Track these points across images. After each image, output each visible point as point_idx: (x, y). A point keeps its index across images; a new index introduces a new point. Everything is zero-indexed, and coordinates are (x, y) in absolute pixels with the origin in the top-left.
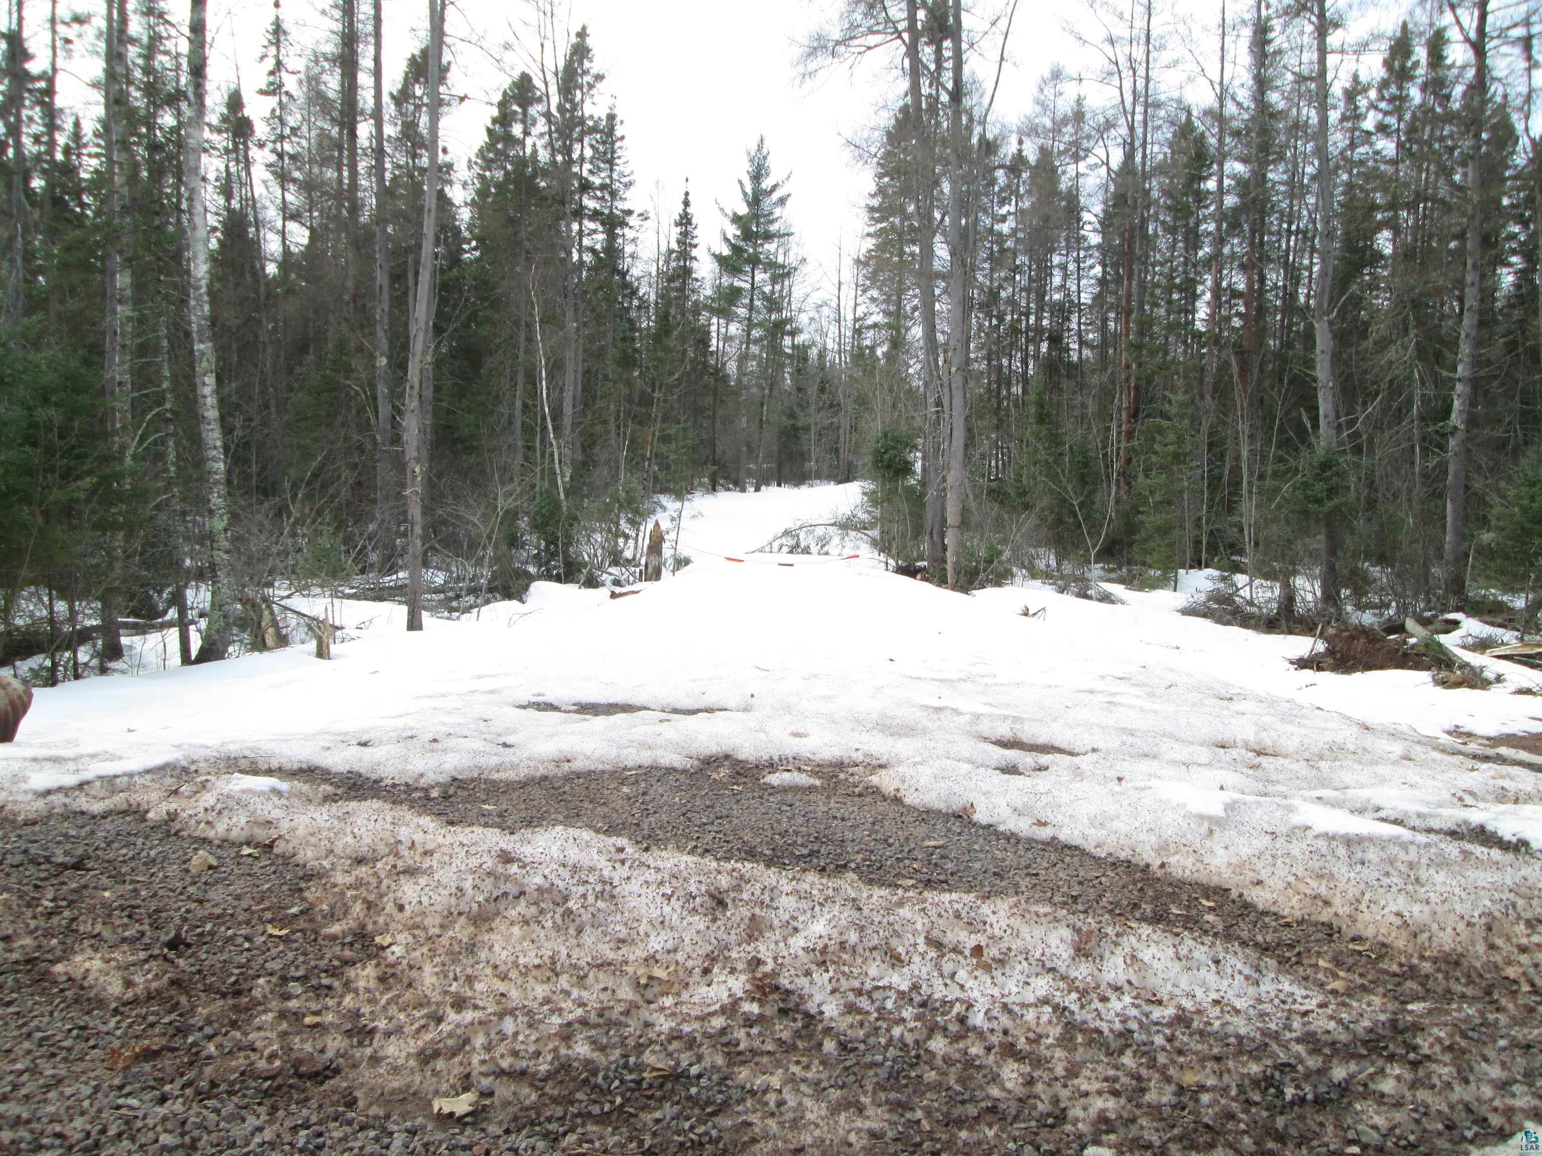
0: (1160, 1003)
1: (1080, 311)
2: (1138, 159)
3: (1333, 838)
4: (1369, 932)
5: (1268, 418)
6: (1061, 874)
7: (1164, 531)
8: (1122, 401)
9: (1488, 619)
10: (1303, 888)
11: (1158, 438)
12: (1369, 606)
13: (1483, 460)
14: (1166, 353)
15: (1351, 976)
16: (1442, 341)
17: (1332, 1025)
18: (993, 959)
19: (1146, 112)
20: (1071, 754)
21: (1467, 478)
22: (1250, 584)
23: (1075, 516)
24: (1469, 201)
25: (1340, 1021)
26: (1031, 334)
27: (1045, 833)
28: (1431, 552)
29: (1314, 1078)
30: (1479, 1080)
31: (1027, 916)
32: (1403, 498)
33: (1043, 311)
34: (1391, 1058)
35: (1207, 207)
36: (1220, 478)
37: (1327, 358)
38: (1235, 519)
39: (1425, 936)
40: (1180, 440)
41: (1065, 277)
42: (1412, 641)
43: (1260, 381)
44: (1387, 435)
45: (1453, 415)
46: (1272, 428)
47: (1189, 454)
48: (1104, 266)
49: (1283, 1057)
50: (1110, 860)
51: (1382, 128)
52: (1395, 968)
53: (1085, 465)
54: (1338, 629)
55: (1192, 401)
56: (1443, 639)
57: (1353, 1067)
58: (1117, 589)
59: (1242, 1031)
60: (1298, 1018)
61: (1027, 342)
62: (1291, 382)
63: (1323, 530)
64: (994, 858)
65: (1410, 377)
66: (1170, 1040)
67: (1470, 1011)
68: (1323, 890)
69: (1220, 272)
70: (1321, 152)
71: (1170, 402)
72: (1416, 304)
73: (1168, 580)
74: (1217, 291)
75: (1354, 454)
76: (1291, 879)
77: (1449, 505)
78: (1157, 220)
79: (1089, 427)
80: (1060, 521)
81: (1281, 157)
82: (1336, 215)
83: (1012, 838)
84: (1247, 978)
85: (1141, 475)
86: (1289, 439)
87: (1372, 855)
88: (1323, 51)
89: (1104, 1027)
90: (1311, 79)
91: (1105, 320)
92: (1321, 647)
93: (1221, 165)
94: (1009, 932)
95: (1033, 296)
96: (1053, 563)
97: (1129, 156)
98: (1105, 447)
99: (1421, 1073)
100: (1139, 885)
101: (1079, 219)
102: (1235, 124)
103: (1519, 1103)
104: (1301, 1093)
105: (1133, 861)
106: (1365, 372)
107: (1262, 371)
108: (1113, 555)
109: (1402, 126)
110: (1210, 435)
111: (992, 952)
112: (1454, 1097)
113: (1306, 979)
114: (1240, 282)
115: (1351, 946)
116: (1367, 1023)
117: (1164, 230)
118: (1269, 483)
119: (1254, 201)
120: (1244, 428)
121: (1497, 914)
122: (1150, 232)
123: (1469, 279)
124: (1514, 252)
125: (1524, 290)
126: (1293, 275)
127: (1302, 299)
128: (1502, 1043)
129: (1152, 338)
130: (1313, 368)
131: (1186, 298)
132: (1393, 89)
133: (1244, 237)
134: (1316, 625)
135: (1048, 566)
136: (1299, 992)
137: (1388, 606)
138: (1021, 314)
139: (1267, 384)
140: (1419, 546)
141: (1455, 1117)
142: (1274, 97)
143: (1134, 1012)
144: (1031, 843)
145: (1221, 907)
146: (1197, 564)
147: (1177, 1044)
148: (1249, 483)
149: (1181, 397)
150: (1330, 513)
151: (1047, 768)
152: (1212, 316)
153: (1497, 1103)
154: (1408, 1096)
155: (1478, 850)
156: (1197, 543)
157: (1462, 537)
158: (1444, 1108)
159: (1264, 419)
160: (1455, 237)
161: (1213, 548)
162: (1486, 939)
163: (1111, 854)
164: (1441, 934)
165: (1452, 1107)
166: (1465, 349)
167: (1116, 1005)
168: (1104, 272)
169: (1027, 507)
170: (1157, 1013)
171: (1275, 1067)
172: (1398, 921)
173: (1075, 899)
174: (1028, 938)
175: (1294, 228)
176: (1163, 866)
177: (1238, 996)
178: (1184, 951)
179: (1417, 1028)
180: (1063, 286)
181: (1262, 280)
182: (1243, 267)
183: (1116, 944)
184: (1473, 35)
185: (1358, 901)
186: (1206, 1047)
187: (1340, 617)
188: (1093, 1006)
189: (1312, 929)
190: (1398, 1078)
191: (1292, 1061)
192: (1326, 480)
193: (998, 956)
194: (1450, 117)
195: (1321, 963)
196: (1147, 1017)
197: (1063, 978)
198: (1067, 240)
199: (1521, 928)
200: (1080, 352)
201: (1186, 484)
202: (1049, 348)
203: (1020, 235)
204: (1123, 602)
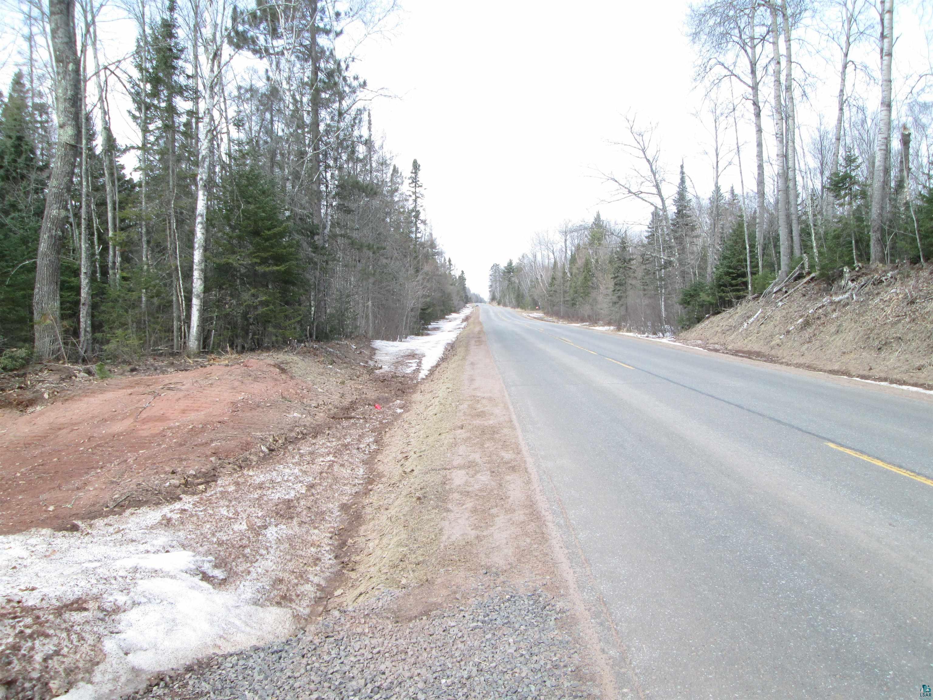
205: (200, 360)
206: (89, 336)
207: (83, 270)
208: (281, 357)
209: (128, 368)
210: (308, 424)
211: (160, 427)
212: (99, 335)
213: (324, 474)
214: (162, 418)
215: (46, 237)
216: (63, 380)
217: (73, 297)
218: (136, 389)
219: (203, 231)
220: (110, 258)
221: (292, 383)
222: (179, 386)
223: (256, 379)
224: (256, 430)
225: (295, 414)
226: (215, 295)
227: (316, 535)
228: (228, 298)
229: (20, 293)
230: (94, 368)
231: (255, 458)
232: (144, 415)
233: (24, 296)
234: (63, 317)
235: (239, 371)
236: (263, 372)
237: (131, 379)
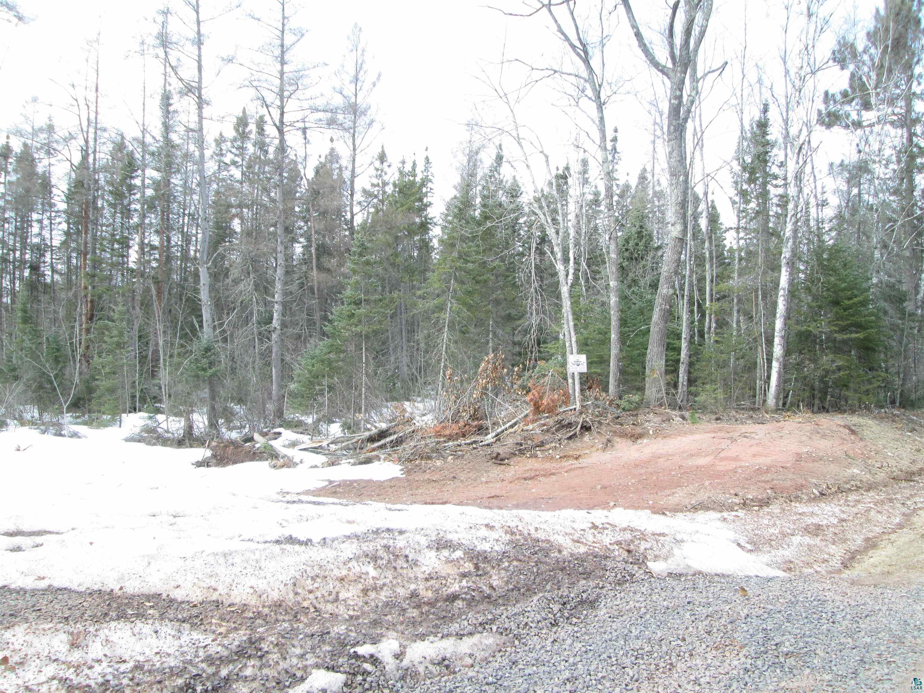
0: (124, 661)
1: (52, 250)
2: (91, 160)
3: (217, 554)
4: (237, 601)
5: (174, 321)
6: (56, 606)
7: (112, 391)
8: (83, 309)
9: (295, 430)
10: (202, 584)
11: (107, 333)
12: (235, 428)
13: (290, 346)
14: (111, 280)
15: (229, 624)
16: (267, 281)
17: (220, 648)
18: (16, 663)
19: (96, 133)
20: (57, 533)
21: (282, 355)
22: (167, 420)
23: (51, 383)
24: (278, 208)
25: (223, 646)
26: (17, 264)
27: (43, 584)
28: (266, 396)
29: (212, 678)
30: (291, 656)
31: (37, 632)
32: (250, 366)
33: (26, 249)
34: (249, 657)
35: (134, 194)
36: (146, 357)
37: (207, 288)
38: (156, 381)
39: (265, 595)
40: (121, 334)
41: (42, 228)
42: (257, 446)
43: (169, 300)
44: (240, 332)
45: (274, 321)
46: (176, 327)
47: (126, 343)
48: (69, 224)
49: (195, 672)
50: (88, 591)
51: (234, 163)
52: (251, 615)
53: (58, 350)
54: (218, 442)
55: (128, 310)
56: (273, 443)
57: (231, 667)
58: (82, 429)
59: (172, 664)
60: (202, 650)
61: (15, 268)
62: (187, 300)
63: (208, 387)
64: (9, 606)
65: (251, 300)
66: (132, 680)
67: (286, 625)
68: (213, 584)
69: (144, 234)
70: (201, 171)
71: (114, 311)
72: (254, 261)
73: (115, 421)
74: (142, 245)
75: (223, 342)
76: (196, 581)
77: (274, 370)
78: (103, 199)
79: (59, 327)
80: (41, 387)
81: (179, 171)
82: (210, 206)
83: (21, 592)
84: (173, 636)
85: (96, 356)
86: (187, 334)
87: (237, 560)
88: (201, 117)
89: (92, 683)
90: (195, 131)
91: (69, 258)
92: (209, 453)
93: (143, 171)
94: (25, 644)
95: (18, 239)
96: (36, 415)
97: (85, 158)
98: (71, 338)
99: (264, 661)
100: (107, 602)
101: (51, 192)
102: (152, 149)
103: (309, 662)
104: (205, 687)
105: (103, 589)
106: (228, 297)
107: (170, 294)
108: (79, 407)
109: (244, 163)
110: (140, 331)
111: (16, 659)
112: (280, 668)
113: (206, 631)
114: (155, 240)
115: (228, 609)
116: (237, 643)
117: (109, 205)
118: (176, 359)
119: (163, 195)
120: (160, 327)
121: (298, 577)
122: (100, 206)
123: (279, 249)
124: (302, 236)
125: (306, 257)
126: (187, 239)
127: (192, 253)
128: (301, 636)
129: (101, 271)
130: (198, 293)
131: (122, 248)
132: (239, 143)
133: (157, 215)
134: (205, 441)
135: (33, 417)
136: (201, 637)
137: (244, 427)
138: (9, 250)
139: (173, 301)
140: (259, 393)
141: (281, 678)
142: (173, 137)
143: (110, 670)
144: (34, 592)
145: (157, 605)
146: (134, 410)
147: (136, 681)
148: (164, 360)
149: (120, 308)
150: (211, 376)
151: (42, 545)
152: (139, 260)
153: (299, 665)
154: (259, 674)
155: (288, 547)
156: (133, 397)
157: (281, 387)
158: (276, 674)
159: (172, 322)
160: (272, 226)
161: (143, 400)
162: (293, 591)
163: (88, 588)
164: (273, 593)
165: (279, 673)
166: (278, 286)
167: (98, 668)
168: (69, 227)
169: (16, 378)
170: (123, 667)
171: (191, 678)
172: (251, 591)
173: (67, 619)
174: (39, 645)
175: (187, 212)
176: (121, 588)
177: (169, 647)
178: (136, 630)
179: (262, 639)
180: (40, 234)
181: (169, 240)
182: (157, 232)
183: (96, 636)
184: (278, 123)
185: (231, 585)
186: (153, 677)
187: (219, 435)
188: (84, 673)
189: (208, 605)
190: (253, 666)
191: (200, 672)
192: (207, 357)
193: (19, 661)
194: (268, 162)
195: (214, 621)
196: (117, 670)
197: (64, 663)
198: (43, 204)
199: (309, 581)
200: (53, 277)
201: (125, 361)
202: (31, 273)
203: (9, 198)
204: (86, 437)
205: (776, 416)
206: (685, 389)
207: (684, 336)
208: (854, 419)
209: (714, 417)
210: (864, 480)
211: (733, 465)
212: (693, 389)
213: (859, 515)
214: (736, 459)
215: (657, 310)
216: (664, 421)
217: (675, 357)
218: (719, 434)
219: (784, 303)
220: (707, 324)
221: (862, 444)
222: (753, 435)
223: (824, 436)
224: (813, 477)
225: (855, 471)
226: (795, 359)
227: (832, 549)
228: (807, 362)
229: (636, 352)
230: (687, 414)
231: (806, 497)
232: (722, 455)
233: (639, 355)
234: (667, 372)
235: (809, 428)
236: (832, 431)
237: (715, 425)
